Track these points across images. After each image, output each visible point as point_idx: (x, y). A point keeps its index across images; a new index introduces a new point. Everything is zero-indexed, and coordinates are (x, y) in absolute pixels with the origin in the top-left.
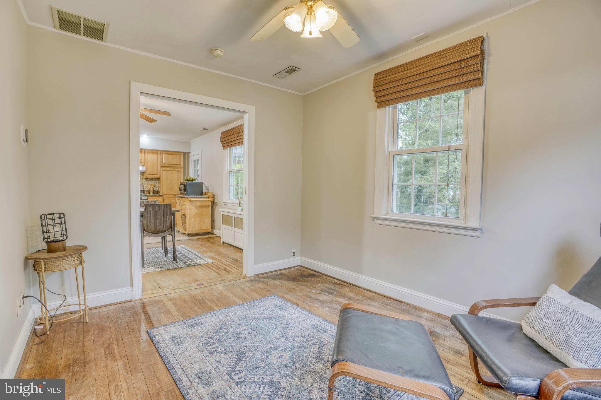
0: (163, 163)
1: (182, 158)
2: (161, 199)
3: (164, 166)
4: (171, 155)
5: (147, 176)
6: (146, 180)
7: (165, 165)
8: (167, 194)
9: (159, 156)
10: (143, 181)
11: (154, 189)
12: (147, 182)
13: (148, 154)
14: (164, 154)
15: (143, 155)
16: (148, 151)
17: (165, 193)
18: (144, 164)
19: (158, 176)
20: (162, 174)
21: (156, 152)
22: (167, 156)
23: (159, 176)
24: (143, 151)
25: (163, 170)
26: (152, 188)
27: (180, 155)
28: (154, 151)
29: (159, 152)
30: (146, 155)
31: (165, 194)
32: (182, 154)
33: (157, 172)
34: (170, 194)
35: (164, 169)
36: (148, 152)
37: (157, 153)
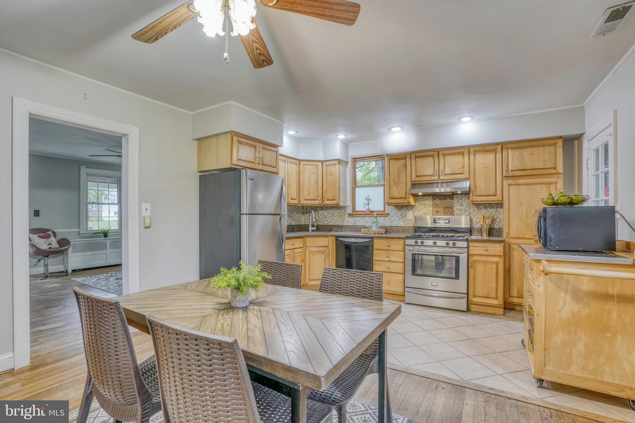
0: (510, 168)
1: (560, 151)
2: (498, 249)
3: (511, 175)
4: (529, 149)
5: (475, 200)
6: (478, 208)
7: (514, 172)
8: (519, 238)
9: (499, 155)
10: (470, 211)
11: (490, 225)
12: (479, 212)
13: (475, 155)
14: (512, 148)
15: (466, 157)
16: (476, 149)
17: (513, 234)
18: (468, 177)
19: (499, 197)
20: (507, 193)
21: (493, 148)
22: (517, 152)
23: (501, 199)
24: (466, 151)
25: (509, 185)
26: (487, 223)
27: (555, 145)
28: (488, 148)
29: (499, 147)
30: (472, 157)
31: (514, 237)
32: (560, 143)
33: (496, 191)
34: (527, 237)
35: (511, 182)
36: (475, 152)
37: (495, 151)
